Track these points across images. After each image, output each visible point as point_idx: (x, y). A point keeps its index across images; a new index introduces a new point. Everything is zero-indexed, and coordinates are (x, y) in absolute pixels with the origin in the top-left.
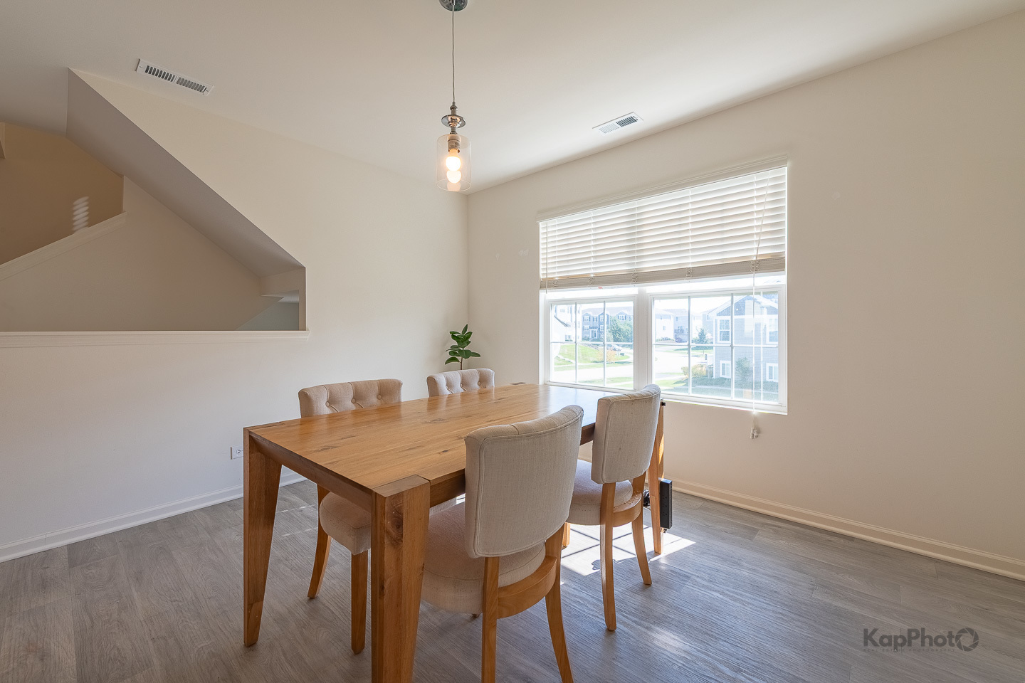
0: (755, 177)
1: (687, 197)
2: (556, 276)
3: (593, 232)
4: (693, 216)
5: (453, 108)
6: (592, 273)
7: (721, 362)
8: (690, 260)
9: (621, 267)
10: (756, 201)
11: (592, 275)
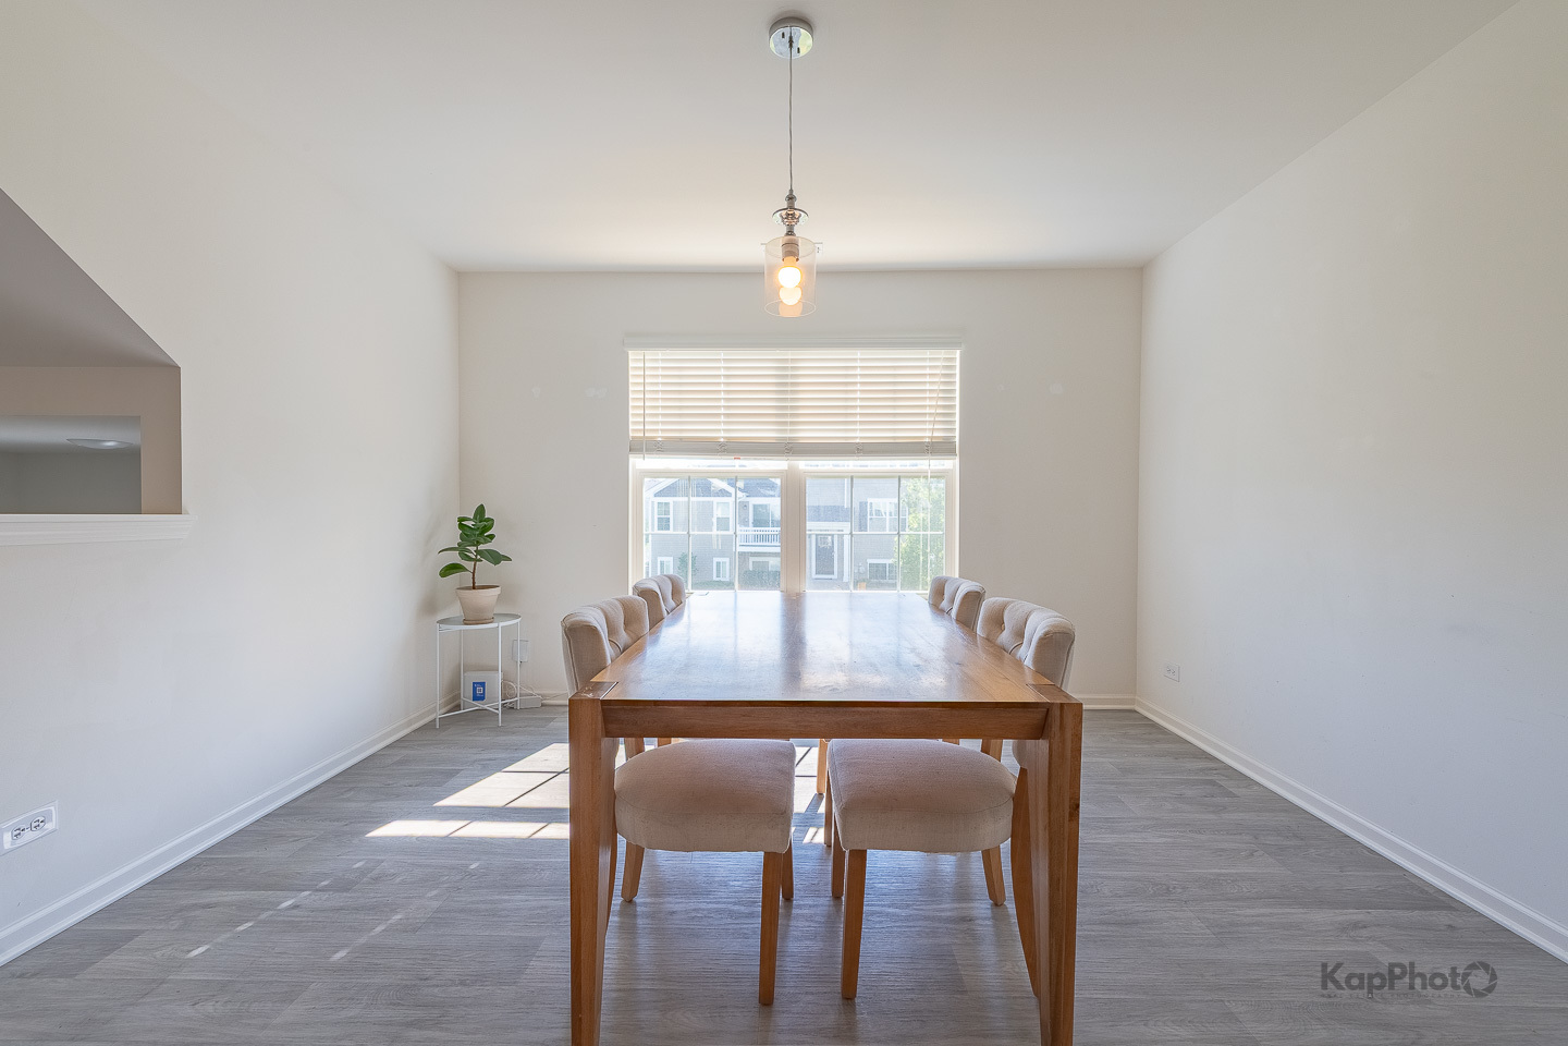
0: (928, 353)
1: (855, 360)
2: (659, 436)
3: (722, 380)
4: (862, 383)
5: (791, 198)
6: (722, 436)
7: (659, 559)
8: (858, 434)
9: (767, 433)
10: (928, 379)
11: (722, 440)
